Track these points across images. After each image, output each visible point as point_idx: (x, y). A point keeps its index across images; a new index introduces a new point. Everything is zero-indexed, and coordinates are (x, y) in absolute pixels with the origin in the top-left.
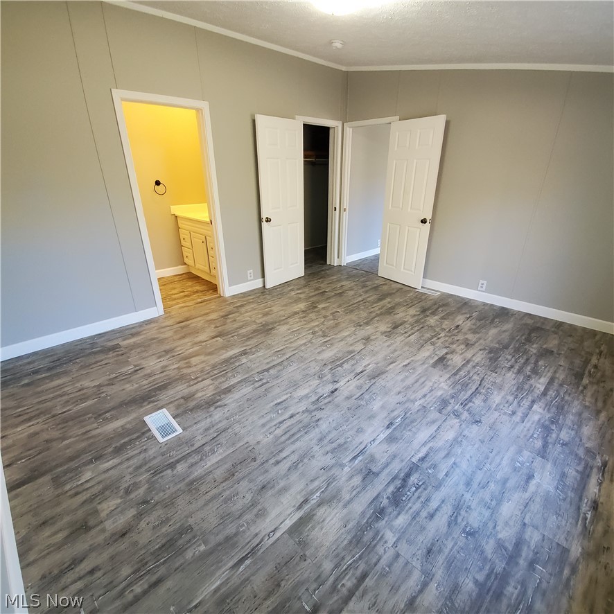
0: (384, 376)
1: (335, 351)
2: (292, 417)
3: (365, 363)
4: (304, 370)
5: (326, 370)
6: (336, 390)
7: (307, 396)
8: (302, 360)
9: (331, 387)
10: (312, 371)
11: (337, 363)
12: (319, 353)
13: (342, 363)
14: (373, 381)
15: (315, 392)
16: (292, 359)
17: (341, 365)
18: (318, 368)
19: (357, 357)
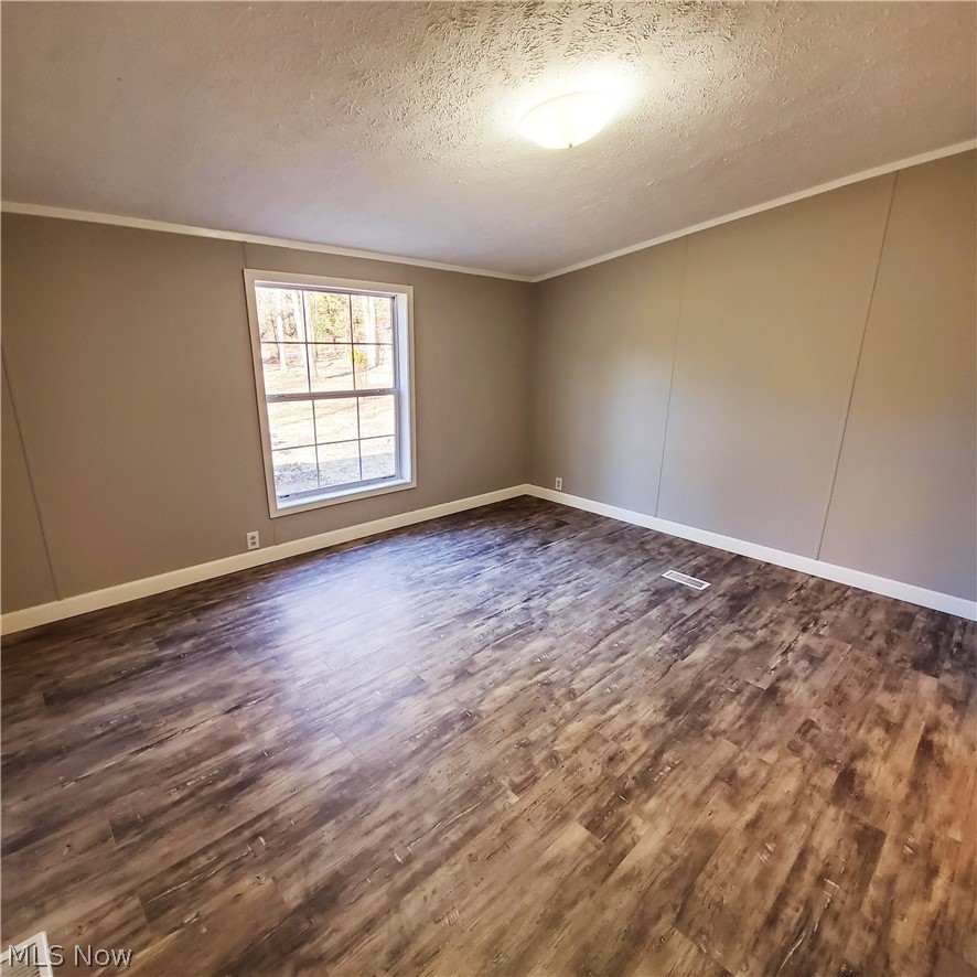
0: (464, 611)
1: (525, 650)
2: (569, 582)
3: (482, 629)
4: (571, 624)
5: (539, 622)
6: (525, 601)
7: (559, 596)
8: (579, 638)
9: (532, 604)
10: (558, 621)
11: (524, 632)
12: (553, 648)
13: (515, 629)
14: (479, 607)
15: (551, 600)
16: (594, 641)
17: (518, 627)
18: (551, 625)
19: (491, 638)
